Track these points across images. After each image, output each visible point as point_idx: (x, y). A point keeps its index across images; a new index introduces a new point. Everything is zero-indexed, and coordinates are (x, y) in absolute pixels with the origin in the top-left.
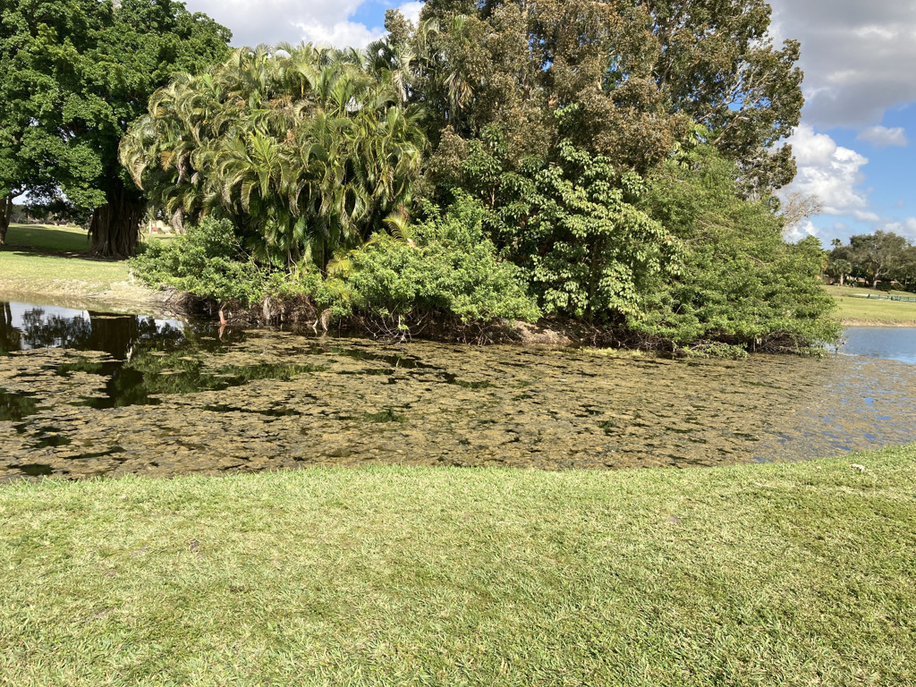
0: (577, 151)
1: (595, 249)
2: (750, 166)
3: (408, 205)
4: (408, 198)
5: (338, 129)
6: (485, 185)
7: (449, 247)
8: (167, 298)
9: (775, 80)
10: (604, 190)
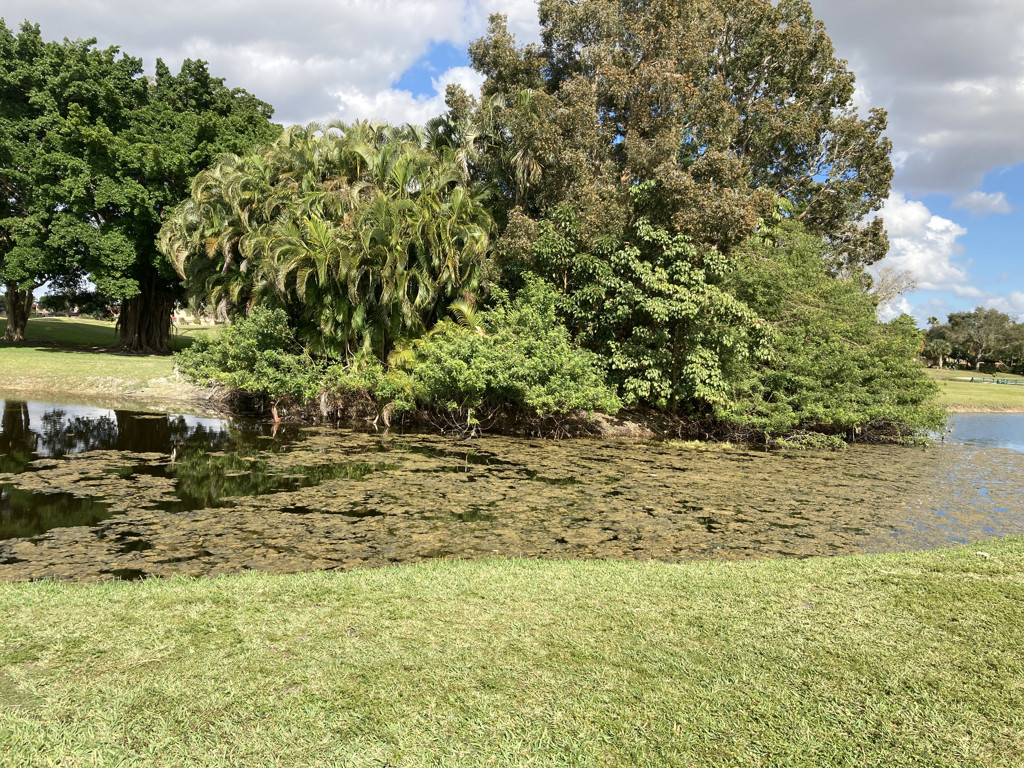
0: (655, 230)
1: (677, 333)
2: (839, 241)
3: (474, 291)
4: (475, 283)
5: (399, 212)
6: (557, 268)
7: (521, 335)
8: (210, 395)
9: (861, 151)
10: (685, 271)
